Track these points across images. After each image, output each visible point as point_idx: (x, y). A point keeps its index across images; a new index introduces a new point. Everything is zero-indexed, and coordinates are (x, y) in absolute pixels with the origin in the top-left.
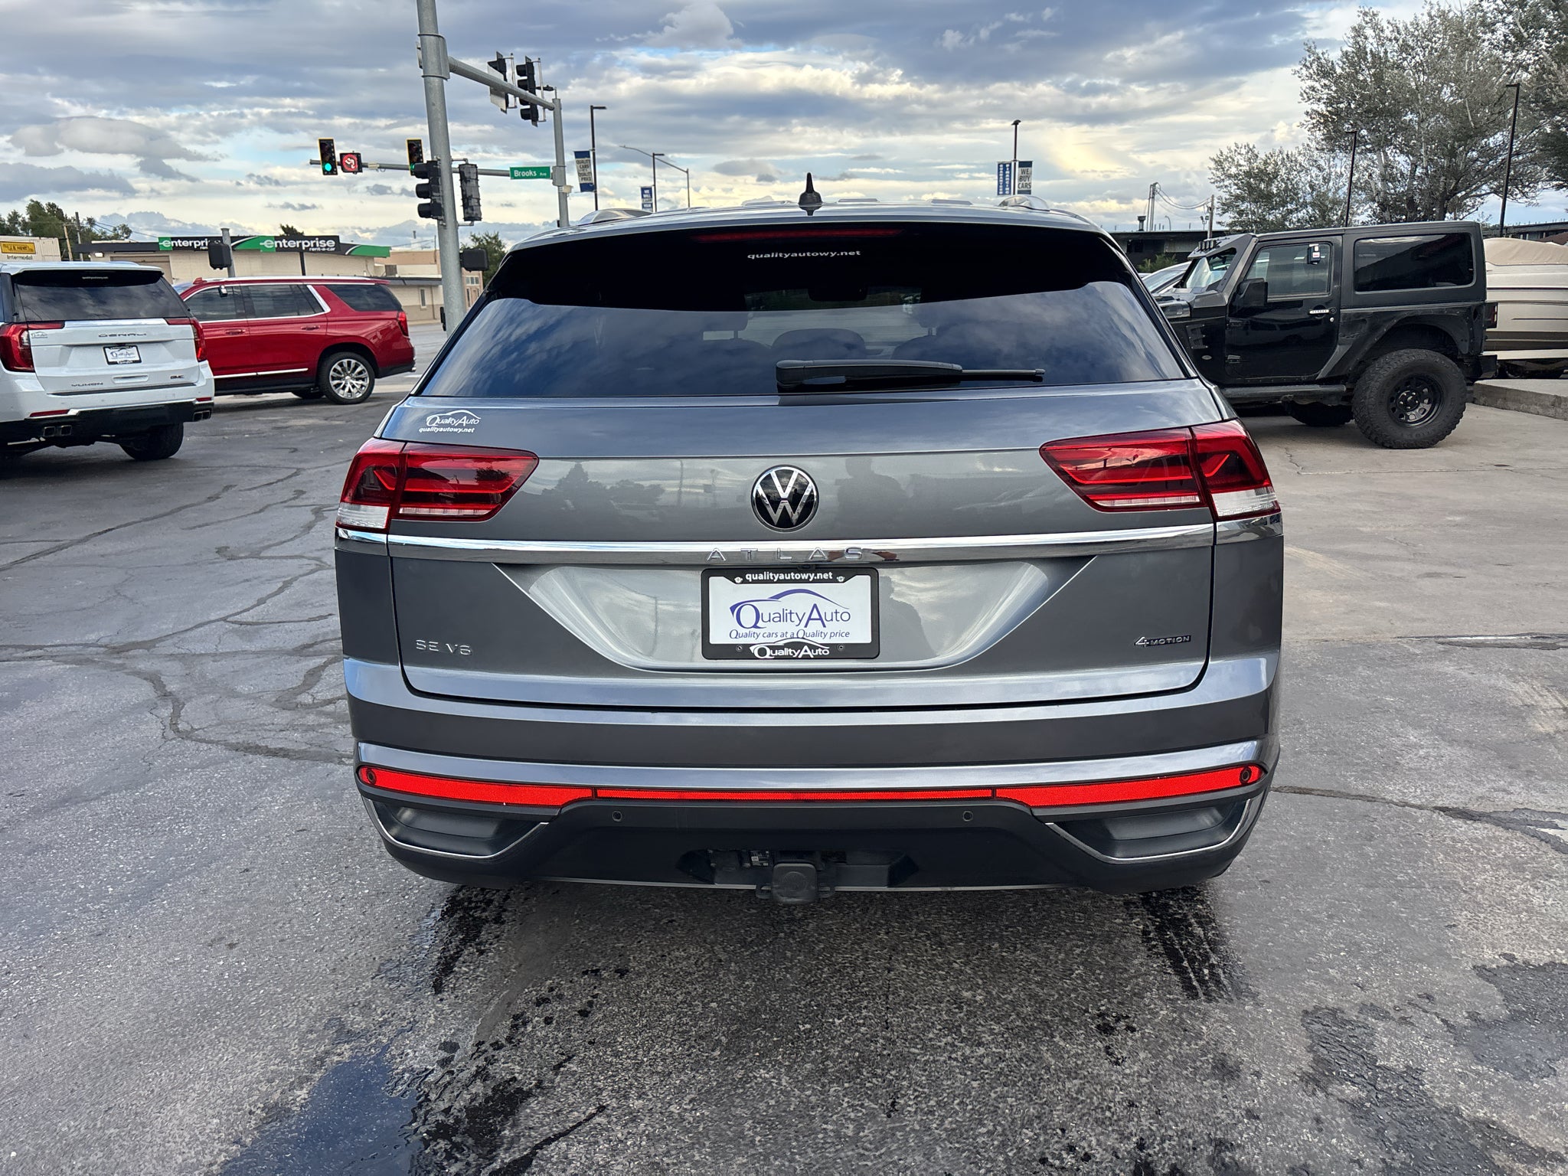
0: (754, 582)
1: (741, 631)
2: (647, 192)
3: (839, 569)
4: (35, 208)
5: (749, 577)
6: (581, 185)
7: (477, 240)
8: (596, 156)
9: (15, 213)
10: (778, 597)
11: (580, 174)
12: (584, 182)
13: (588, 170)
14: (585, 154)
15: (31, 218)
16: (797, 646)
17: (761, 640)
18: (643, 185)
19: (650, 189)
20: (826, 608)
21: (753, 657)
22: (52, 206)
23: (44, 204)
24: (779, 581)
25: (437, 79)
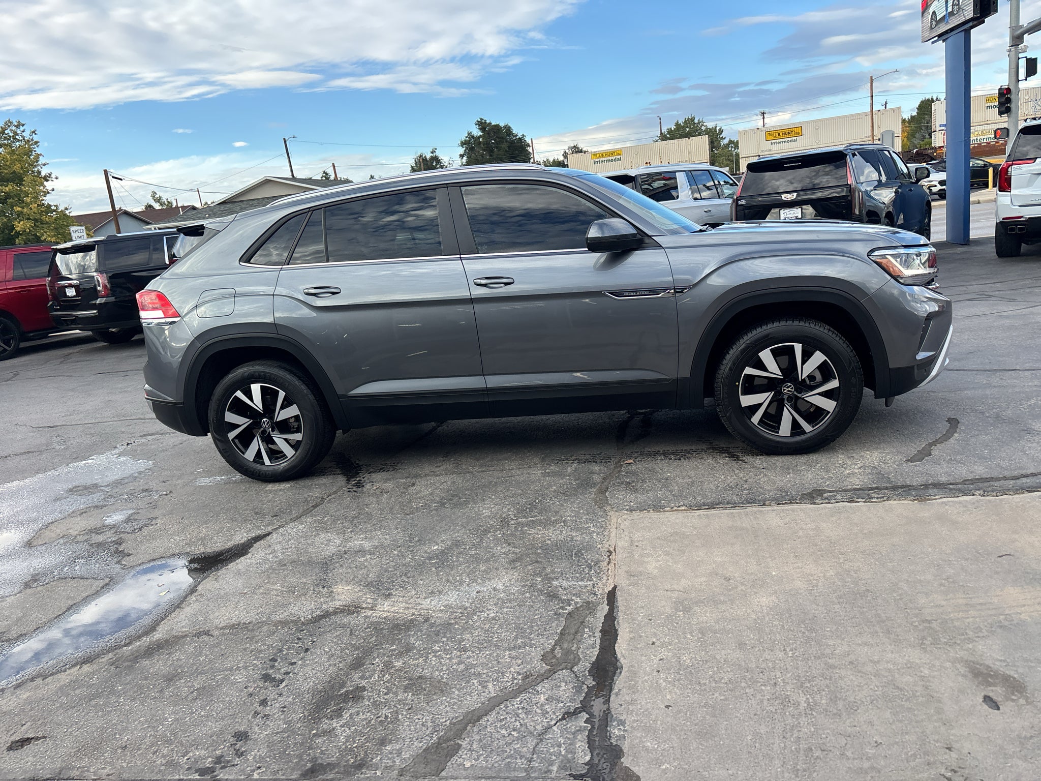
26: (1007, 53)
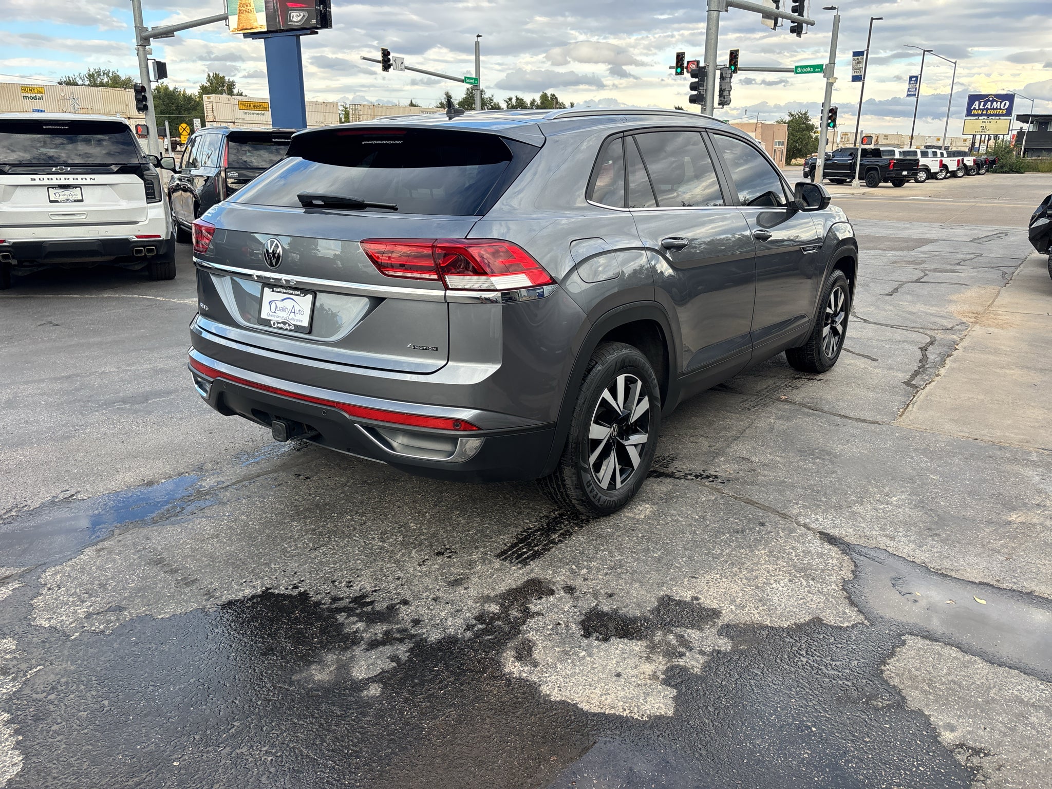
0: (277, 292)
1: (271, 314)
2: (915, 80)
3: (303, 290)
4: (544, 97)
5: (275, 289)
6: (853, 77)
7: (792, 115)
8: (869, 56)
9: (534, 100)
10: (283, 300)
11: (853, 69)
12: (855, 74)
13: (861, 65)
14: (861, 53)
15: (541, 103)
16: (284, 323)
17: (276, 319)
18: (911, 75)
19: (917, 77)
20: (297, 308)
21: (271, 326)
22: (553, 95)
23: (549, 95)
24: (284, 293)
25: (715, 13)
26: (136, 52)
